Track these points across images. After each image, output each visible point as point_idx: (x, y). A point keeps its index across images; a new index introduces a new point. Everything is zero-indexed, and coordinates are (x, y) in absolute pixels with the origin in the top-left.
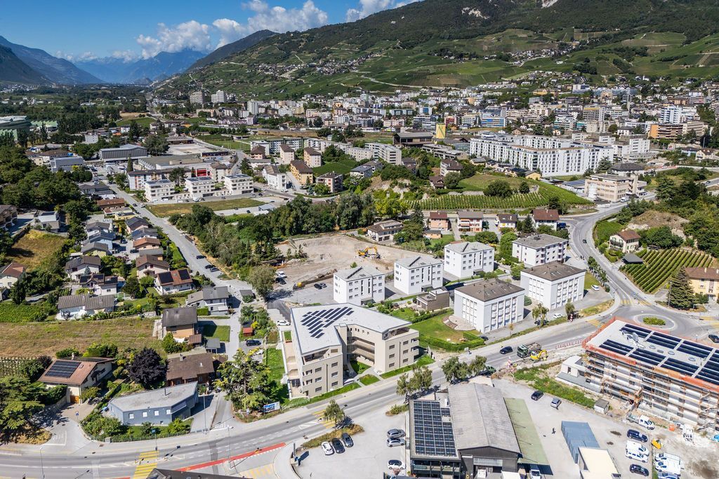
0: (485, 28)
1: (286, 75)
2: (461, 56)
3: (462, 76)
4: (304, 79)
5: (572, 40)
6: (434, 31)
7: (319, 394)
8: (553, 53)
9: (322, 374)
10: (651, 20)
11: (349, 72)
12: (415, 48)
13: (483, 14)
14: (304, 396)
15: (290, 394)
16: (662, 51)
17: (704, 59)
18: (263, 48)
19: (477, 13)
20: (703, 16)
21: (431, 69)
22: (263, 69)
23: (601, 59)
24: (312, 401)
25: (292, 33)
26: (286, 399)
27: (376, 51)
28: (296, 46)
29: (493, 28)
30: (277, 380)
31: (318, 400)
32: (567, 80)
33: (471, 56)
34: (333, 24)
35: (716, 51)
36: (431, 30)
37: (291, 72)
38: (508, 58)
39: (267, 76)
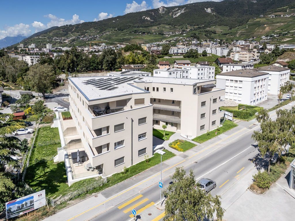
0: (152, 24)
1: (66, 41)
2: (144, 33)
3: (145, 40)
4: (75, 43)
5: (187, 28)
6: (132, 25)
7: (121, 169)
8: (180, 33)
9: (124, 135)
10: (215, 22)
11: (95, 39)
12: (124, 31)
13: (151, 19)
14: (95, 174)
15: (69, 175)
16: (221, 32)
17: (238, 34)
18: (55, 31)
19: (149, 19)
20: (234, 20)
21: (132, 37)
22: (55, 39)
23: (200, 34)
24: (110, 182)
25: (69, 25)
26: (62, 184)
27: (107, 32)
28: (71, 30)
29: (155, 24)
30: (47, 159)
31: (121, 179)
32: (189, 40)
33: (148, 33)
34: (87, 22)
35: (242, 31)
36: (130, 24)
37: (69, 40)
38: (163, 35)
39: (57, 42)
